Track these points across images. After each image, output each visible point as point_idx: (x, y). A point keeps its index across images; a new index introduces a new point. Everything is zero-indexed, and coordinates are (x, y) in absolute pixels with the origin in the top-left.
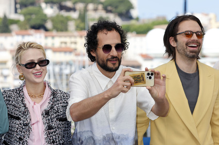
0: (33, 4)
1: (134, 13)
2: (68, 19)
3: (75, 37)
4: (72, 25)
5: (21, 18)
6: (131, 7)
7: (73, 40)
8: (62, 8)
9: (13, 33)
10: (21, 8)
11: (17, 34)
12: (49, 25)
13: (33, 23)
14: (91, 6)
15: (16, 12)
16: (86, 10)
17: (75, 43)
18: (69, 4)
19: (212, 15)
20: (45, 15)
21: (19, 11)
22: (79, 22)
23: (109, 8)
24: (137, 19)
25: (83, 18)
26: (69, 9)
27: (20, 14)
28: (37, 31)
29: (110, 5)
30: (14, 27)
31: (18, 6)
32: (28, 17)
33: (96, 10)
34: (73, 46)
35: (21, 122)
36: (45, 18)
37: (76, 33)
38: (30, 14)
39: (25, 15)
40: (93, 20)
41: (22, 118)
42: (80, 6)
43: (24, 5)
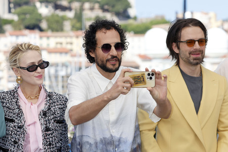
0: (27, 3)
1: (132, 12)
2: (64, 19)
3: (71, 37)
4: (67, 25)
5: (15, 18)
6: (128, 6)
7: (69, 40)
8: (57, 7)
9: (7, 34)
10: (15, 7)
11: (11, 35)
12: (44, 25)
13: (27, 23)
14: (87, 5)
15: (10, 11)
16: (82, 9)
17: (71, 43)
18: (65, 3)
19: (212, 14)
20: (40, 15)
21: (13, 10)
22: (75, 21)
23: (106, 7)
24: (135, 18)
25: (79, 17)
26: (64, 9)
27: (14, 13)
28: (32, 31)
29: (107, 4)
30: (8, 28)
31: (12, 5)
32: (23, 16)
33: (92, 9)
34: (69, 47)
35: (15, 124)
36: (40, 18)
37: (72, 34)
38: (25, 14)
39: (19, 14)
40: (90, 19)
41: (16, 121)
42: (76, 5)
43: (18, 5)
